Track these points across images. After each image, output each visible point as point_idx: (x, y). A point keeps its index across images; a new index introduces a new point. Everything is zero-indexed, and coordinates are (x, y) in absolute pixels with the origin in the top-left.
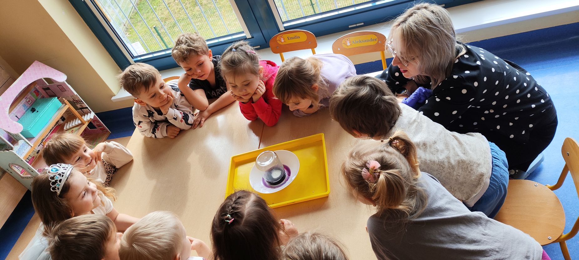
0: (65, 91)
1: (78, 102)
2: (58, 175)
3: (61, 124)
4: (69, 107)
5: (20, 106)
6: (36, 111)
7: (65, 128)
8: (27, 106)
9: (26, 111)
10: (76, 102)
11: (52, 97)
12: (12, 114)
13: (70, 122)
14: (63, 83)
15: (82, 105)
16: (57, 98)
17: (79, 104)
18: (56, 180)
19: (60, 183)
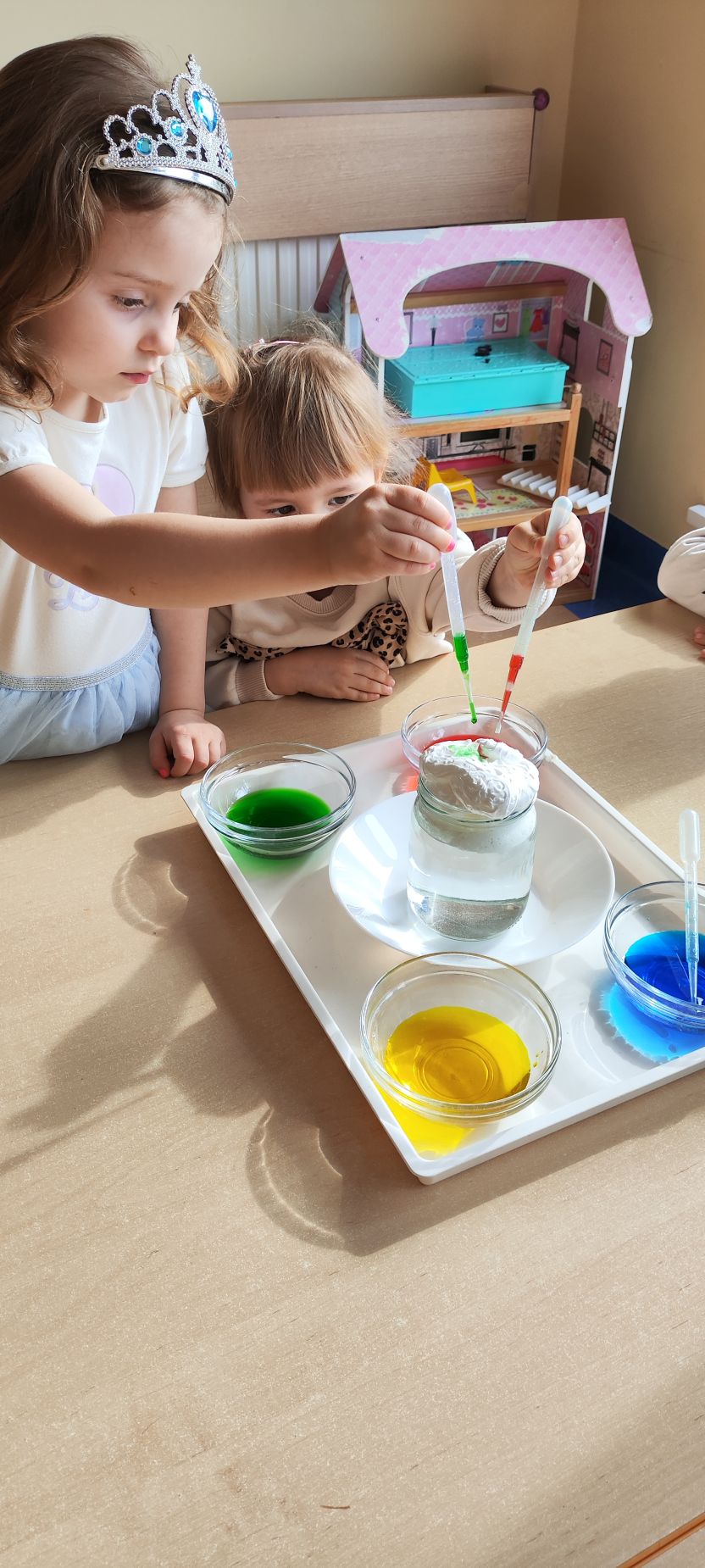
0: (602, 371)
1: (602, 434)
2: (190, 132)
3: (512, 460)
4: (567, 422)
5: (468, 314)
6: (484, 358)
7: (505, 477)
8: (483, 329)
9: (468, 341)
10: (599, 432)
11: (563, 359)
12: (431, 316)
13: (535, 474)
14: (623, 340)
15: (607, 452)
16: (567, 371)
17: (603, 444)
18: (165, 129)
19: (160, 155)
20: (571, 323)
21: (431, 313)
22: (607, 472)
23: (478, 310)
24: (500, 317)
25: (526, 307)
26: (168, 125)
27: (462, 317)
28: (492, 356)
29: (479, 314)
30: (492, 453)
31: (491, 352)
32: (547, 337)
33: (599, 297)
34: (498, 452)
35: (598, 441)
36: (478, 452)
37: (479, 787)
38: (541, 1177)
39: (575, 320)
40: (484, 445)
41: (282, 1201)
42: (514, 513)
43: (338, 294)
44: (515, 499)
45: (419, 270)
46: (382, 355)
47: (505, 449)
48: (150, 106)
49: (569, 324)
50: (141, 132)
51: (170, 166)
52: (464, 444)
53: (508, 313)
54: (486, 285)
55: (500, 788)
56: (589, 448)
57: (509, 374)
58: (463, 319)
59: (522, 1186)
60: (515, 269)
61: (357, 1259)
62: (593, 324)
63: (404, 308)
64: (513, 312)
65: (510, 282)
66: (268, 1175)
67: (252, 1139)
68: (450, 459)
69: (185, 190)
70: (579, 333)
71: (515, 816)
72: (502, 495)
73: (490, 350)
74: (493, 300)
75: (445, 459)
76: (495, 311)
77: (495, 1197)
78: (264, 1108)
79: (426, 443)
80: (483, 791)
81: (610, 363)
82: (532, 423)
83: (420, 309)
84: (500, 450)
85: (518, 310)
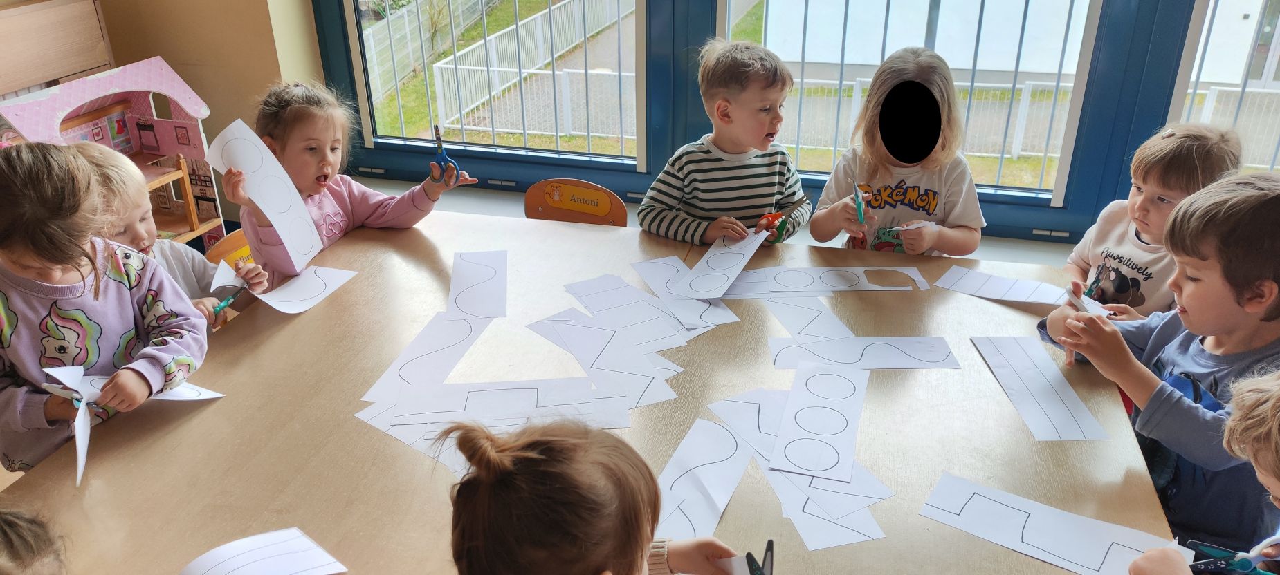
0: (184, 144)
5: (77, 133)
10: (196, 179)
14: (193, 122)
24: (96, 130)
29: (82, 132)
32: (129, 135)
35: (196, 185)
39: (147, 120)
49: (143, 124)
53: (100, 127)
62: (162, 119)
64: (103, 125)
65: (95, 108)
70: (152, 127)
74: (89, 122)
76: (93, 128)
81: (187, 138)
85: (106, 123)
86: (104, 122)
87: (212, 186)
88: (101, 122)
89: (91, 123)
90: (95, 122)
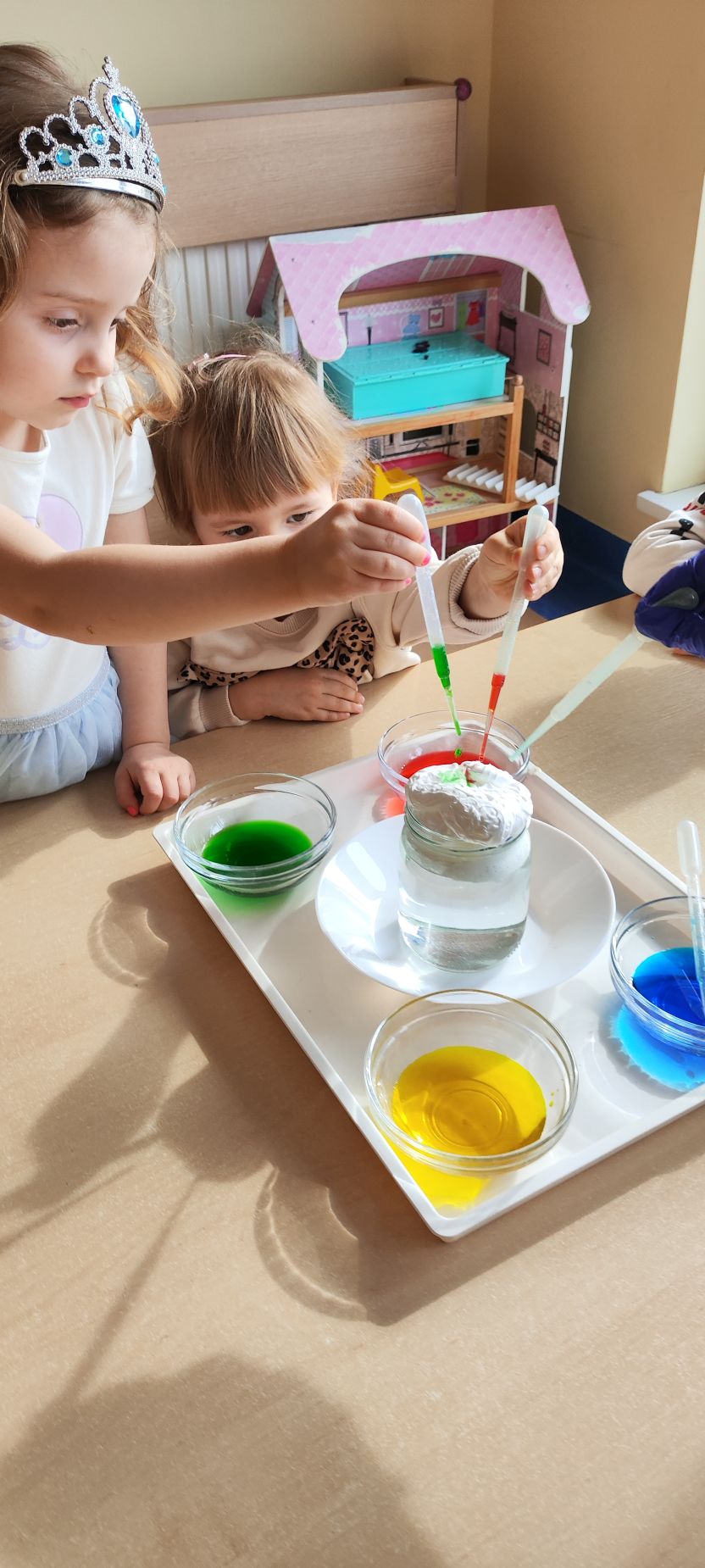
0: (543, 362)
1: (546, 425)
2: (112, 139)
3: (457, 456)
4: (512, 415)
5: (403, 310)
6: (423, 355)
7: (450, 474)
8: (419, 325)
9: (405, 338)
10: (543, 423)
11: (502, 351)
12: (366, 315)
13: (481, 468)
14: (561, 329)
15: (552, 443)
16: (507, 364)
17: (547, 435)
18: (86, 137)
19: (82, 165)
20: (507, 314)
21: (366, 311)
22: (553, 463)
23: (413, 305)
24: (435, 312)
25: (461, 301)
26: (90, 133)
27: (398, 314)
28: (430, 352)
29: (414, 310)
30: (436, 450)
31: (430, 348)
32: (484, 329)
33: (535, 286)
34: (441, 449)
35: (542, 432)
36: (422, 450)
37: (471, 815)
38: (568, 1224)
39: (512, 311)
40: (427, 442)
41: (296, 1271)
42: (462, 510)
43: (271, 298)
44: (462, 495)
45: (351, 269)
46: (321, 358)
47: (449, 445)
48: (67, 114)
49: (506, 316)
50: (59, 143)
51: (93, 177)
52: (407, 442)
53: (443, 308)
54: (420, 281)
55: (492, 813)
56: (534, 439)
57: (449, 369)
58: (398, 316)
59: (548, 1236)
60: (447, 264)
61: (382, 1330)
62: (529, 314)
63: (340, 308)
64: (448, 307)
65: (443, 276)
66: (278, 1243)
67: (258, 1204)
68: (394, 458)
69: (112, 201)
70: (516, 323)
71: (511, 841)
72: (449, 492)
73: (428, 346)
74: (428, 295)
75: (389, 459)
76: (430, 306)
77: (522, 1250)
78: (268, 1169)
79: (368, 444)
80: (475, 819)
81: (549, 353)
82: (475, 418)
83: (355, 309)
84: (443, 446)
85: (453, 303)
86: (451, 302)
87: (558, 440)
88: (447, 300)
89: (430, 299)
90: (436, 298)
